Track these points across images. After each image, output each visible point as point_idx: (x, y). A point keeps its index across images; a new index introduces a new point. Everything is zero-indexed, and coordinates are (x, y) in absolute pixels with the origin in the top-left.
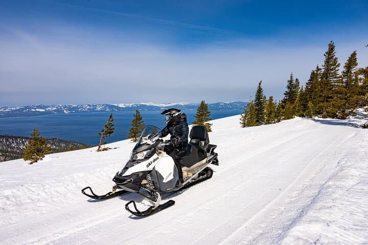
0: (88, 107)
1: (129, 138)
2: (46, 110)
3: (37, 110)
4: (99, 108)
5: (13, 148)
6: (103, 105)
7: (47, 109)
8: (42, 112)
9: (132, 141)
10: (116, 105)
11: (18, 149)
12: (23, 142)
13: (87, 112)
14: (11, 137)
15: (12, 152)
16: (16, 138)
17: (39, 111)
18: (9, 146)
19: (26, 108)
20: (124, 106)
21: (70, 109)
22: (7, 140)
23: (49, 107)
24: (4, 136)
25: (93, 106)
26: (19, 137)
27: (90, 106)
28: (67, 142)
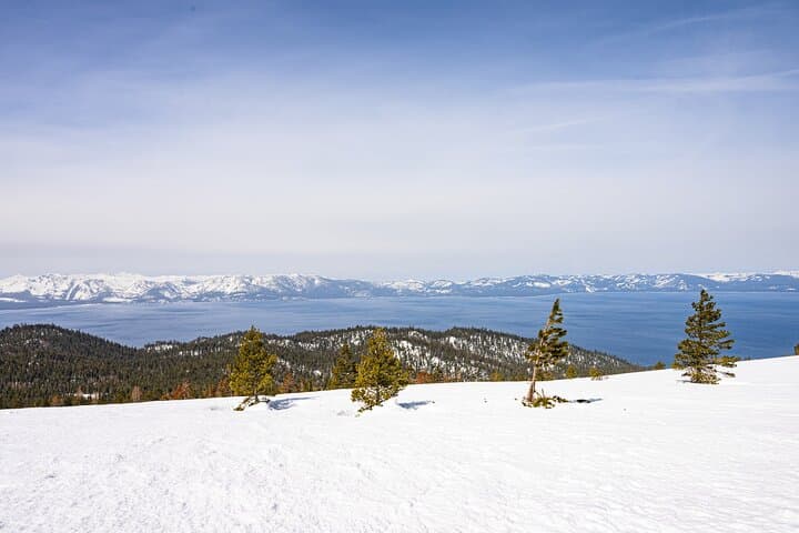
0: (637, 281)
1: (676, 366)
2: (552, 285)
3: (537, 284)
4: (663, 283)
5: (492, 353)
6: (672, 276)
7: (554, 283)
8: (546, 288)
9: (688, 378)
10: (704, 276)
11: (500, 356)
12: (508, 345)
13: (635, 290)
14: (491, 333)
15: (491, 361)
16: (498, 335)
17: (538, 288)
18: (486, 349)
19: (518, 279)
20: (727, 280)
21: (598, 283)
22: (484, 339)
23: (557, 278)
24: (479, 331)
25: (648, 277)
26: (503, 335)
27: (640, 276)
28: (588, 352)
